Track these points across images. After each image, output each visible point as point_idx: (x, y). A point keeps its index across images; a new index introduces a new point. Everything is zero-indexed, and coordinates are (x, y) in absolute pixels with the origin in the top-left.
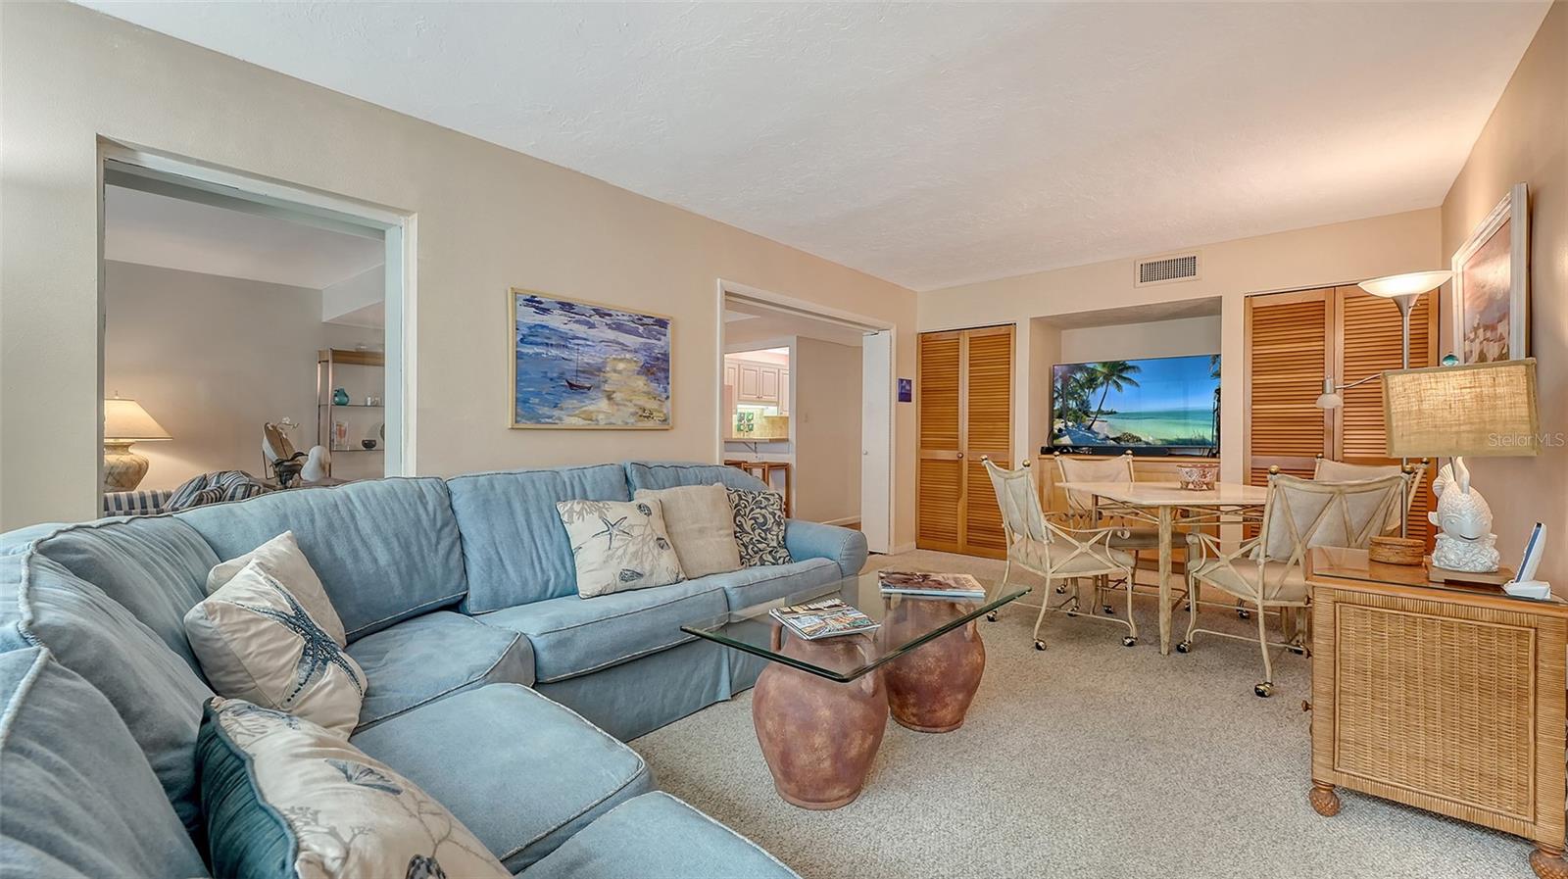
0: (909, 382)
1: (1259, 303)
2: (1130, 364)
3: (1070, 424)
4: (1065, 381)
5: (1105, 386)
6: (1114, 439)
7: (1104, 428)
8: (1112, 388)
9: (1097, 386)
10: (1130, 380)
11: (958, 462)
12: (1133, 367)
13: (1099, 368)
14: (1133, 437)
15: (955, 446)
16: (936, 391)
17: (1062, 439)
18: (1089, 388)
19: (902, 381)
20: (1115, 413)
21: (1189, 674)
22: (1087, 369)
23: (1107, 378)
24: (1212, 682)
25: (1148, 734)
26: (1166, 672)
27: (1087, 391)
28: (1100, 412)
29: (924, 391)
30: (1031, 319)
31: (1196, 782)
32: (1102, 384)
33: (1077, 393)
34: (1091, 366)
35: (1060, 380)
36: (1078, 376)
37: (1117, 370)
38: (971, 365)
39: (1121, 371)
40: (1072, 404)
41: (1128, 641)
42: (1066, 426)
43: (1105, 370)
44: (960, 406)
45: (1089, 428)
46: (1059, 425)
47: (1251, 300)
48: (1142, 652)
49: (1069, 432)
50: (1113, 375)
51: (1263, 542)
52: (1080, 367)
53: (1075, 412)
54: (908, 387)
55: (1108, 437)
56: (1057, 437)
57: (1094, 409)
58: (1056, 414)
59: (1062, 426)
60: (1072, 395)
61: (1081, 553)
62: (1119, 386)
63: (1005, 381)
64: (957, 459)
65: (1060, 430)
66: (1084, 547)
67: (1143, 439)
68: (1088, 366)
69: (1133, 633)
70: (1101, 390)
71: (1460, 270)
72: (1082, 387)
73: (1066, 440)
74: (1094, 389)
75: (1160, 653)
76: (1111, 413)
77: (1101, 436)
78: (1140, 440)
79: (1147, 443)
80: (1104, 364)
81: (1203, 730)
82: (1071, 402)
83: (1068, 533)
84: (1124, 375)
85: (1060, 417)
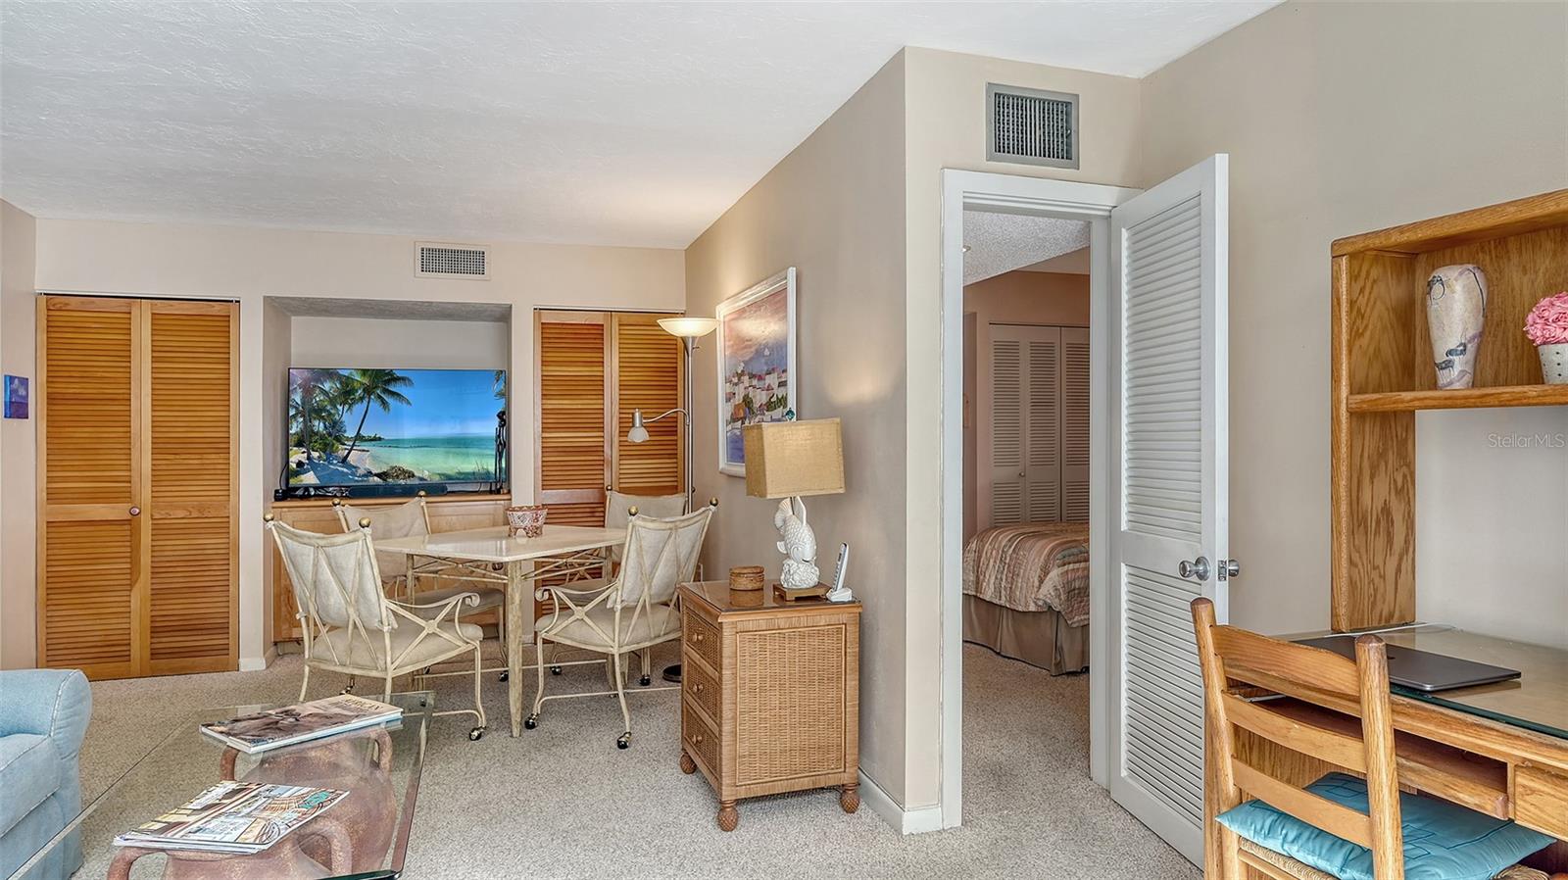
0: (24, 382)
1: (548, 318)
2: (398, 374)
3: (315, 454)
4: (308, 392)
5: (365, 402)
6: (378, 475)
7: (367, 461)
8: (375, 405)
9: (354, 402)
10: (398, 395)
11: (131, 523)
12: (403, 379)
13: (358, 378)
14: (404, 472)
15: (127, 496)
16: (78, 399)
17: (303, 477)
18: (343, 403)
19: (12, 379)
20: (380, 439)
21: (554, 749)
22: (340, 377)
23: (368, 391)
24: (578, 751)
25: (565, 825)
26: (533, 754)
27: (340, 408)
28: (359, 438)
29: (52, 399)
30: (265, 297)
31: (635, 851)
32: (362, 399)
33: (325, 410)
34: (346, 373)
35: (299, 391)
36: (327, 386)
37: (382, 383)
38: (154, 360)
39: (388, 382)
40: (319, 426)
41: (476, 733)
42: (309, 458)
43: (366, 381)
44: (134, 424)
45: (344, 460)
46: (297, 456)
47: (540, 314)
48: (496, 740)
49: (314, 466)
50: (377, 387)
51: (620, 588)
52: (330, 374)
53: (322, 437)
54: (22, 392)
55: (371, 472)
56: (297, 474)
57: (351, 433)
58: (293, 440)
59: (303, 458)
60: (318, 412)
61: (428, 634)
62: (384, 403)
63: (222, 391)
64: (129, 517)
65: (300, 464)
66: (431, 626)
67: (416, 474)
68: (341, 372)
69: (482, 722)
70: (359, 408)
71: (722, 319)
72: (333, 402)
73: (309, 478)
74: (350, 405)
75: (512, 736)
76: (375, 439)
77: (361, 472)
78: (413, 476)
79: (421, 479)
80: (364, 372)
81: (604, 800)
82: (316, 423)
83: (410, 610)
84: (392, 388)
85: (299, 444)
